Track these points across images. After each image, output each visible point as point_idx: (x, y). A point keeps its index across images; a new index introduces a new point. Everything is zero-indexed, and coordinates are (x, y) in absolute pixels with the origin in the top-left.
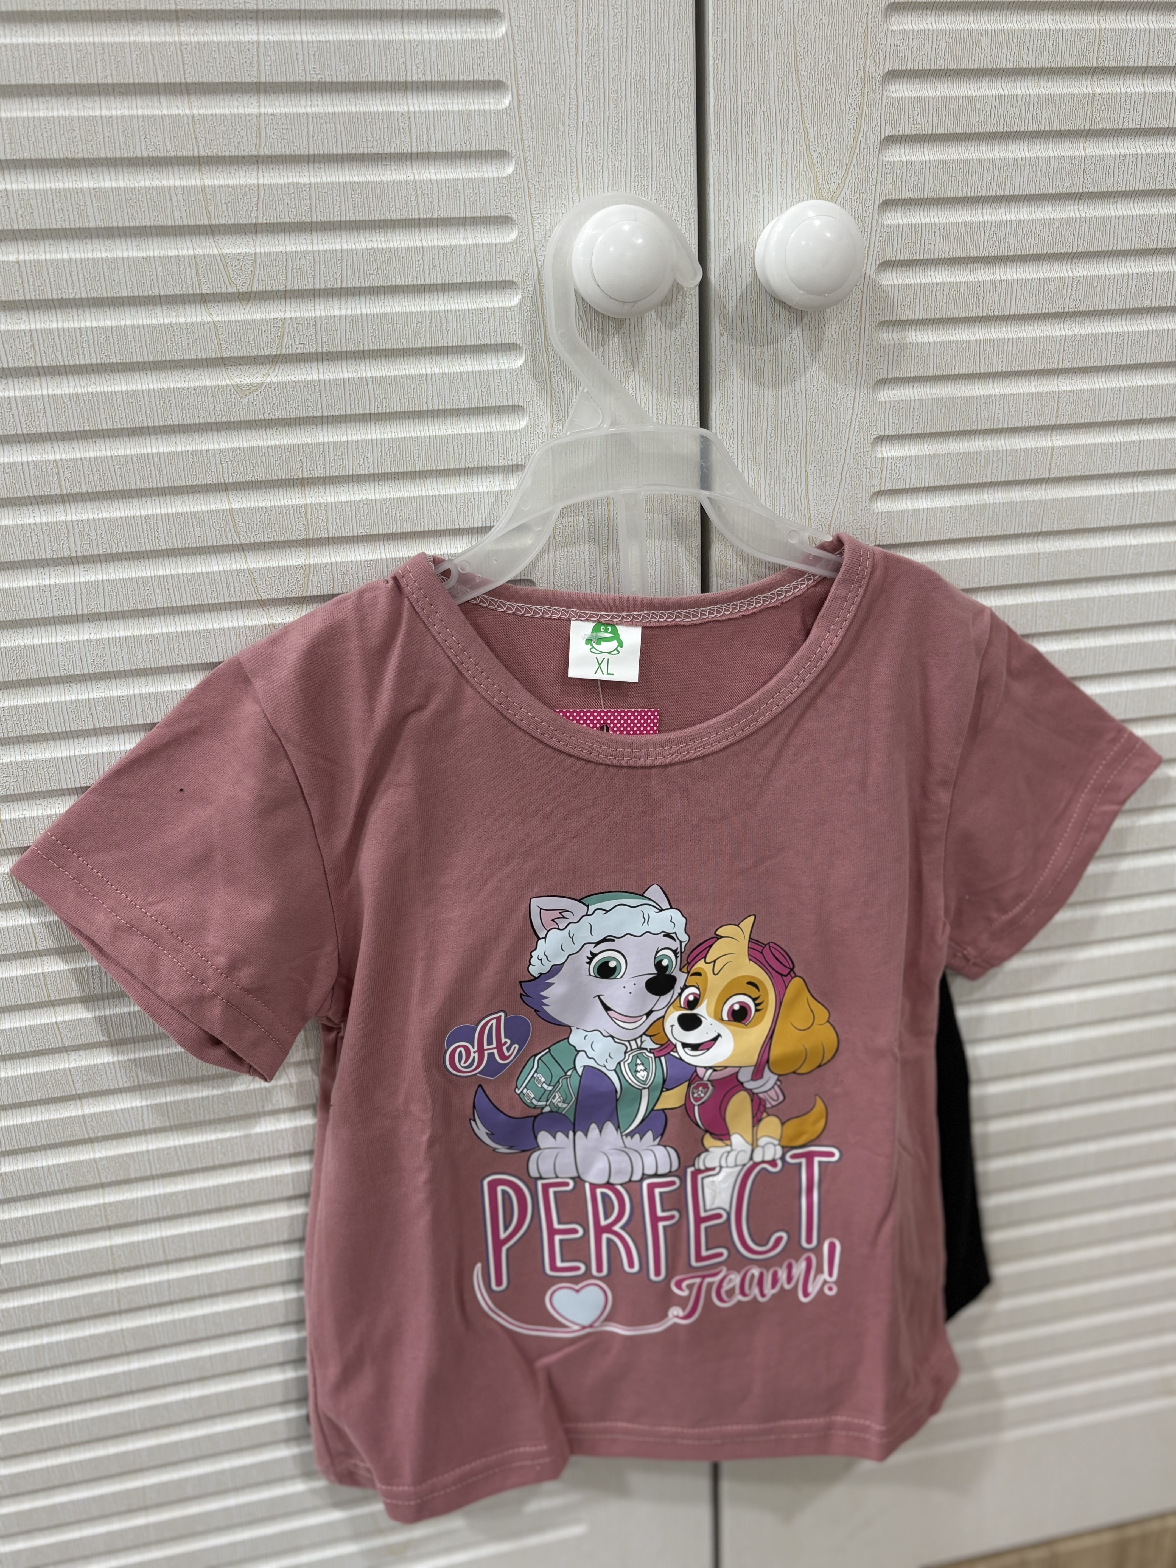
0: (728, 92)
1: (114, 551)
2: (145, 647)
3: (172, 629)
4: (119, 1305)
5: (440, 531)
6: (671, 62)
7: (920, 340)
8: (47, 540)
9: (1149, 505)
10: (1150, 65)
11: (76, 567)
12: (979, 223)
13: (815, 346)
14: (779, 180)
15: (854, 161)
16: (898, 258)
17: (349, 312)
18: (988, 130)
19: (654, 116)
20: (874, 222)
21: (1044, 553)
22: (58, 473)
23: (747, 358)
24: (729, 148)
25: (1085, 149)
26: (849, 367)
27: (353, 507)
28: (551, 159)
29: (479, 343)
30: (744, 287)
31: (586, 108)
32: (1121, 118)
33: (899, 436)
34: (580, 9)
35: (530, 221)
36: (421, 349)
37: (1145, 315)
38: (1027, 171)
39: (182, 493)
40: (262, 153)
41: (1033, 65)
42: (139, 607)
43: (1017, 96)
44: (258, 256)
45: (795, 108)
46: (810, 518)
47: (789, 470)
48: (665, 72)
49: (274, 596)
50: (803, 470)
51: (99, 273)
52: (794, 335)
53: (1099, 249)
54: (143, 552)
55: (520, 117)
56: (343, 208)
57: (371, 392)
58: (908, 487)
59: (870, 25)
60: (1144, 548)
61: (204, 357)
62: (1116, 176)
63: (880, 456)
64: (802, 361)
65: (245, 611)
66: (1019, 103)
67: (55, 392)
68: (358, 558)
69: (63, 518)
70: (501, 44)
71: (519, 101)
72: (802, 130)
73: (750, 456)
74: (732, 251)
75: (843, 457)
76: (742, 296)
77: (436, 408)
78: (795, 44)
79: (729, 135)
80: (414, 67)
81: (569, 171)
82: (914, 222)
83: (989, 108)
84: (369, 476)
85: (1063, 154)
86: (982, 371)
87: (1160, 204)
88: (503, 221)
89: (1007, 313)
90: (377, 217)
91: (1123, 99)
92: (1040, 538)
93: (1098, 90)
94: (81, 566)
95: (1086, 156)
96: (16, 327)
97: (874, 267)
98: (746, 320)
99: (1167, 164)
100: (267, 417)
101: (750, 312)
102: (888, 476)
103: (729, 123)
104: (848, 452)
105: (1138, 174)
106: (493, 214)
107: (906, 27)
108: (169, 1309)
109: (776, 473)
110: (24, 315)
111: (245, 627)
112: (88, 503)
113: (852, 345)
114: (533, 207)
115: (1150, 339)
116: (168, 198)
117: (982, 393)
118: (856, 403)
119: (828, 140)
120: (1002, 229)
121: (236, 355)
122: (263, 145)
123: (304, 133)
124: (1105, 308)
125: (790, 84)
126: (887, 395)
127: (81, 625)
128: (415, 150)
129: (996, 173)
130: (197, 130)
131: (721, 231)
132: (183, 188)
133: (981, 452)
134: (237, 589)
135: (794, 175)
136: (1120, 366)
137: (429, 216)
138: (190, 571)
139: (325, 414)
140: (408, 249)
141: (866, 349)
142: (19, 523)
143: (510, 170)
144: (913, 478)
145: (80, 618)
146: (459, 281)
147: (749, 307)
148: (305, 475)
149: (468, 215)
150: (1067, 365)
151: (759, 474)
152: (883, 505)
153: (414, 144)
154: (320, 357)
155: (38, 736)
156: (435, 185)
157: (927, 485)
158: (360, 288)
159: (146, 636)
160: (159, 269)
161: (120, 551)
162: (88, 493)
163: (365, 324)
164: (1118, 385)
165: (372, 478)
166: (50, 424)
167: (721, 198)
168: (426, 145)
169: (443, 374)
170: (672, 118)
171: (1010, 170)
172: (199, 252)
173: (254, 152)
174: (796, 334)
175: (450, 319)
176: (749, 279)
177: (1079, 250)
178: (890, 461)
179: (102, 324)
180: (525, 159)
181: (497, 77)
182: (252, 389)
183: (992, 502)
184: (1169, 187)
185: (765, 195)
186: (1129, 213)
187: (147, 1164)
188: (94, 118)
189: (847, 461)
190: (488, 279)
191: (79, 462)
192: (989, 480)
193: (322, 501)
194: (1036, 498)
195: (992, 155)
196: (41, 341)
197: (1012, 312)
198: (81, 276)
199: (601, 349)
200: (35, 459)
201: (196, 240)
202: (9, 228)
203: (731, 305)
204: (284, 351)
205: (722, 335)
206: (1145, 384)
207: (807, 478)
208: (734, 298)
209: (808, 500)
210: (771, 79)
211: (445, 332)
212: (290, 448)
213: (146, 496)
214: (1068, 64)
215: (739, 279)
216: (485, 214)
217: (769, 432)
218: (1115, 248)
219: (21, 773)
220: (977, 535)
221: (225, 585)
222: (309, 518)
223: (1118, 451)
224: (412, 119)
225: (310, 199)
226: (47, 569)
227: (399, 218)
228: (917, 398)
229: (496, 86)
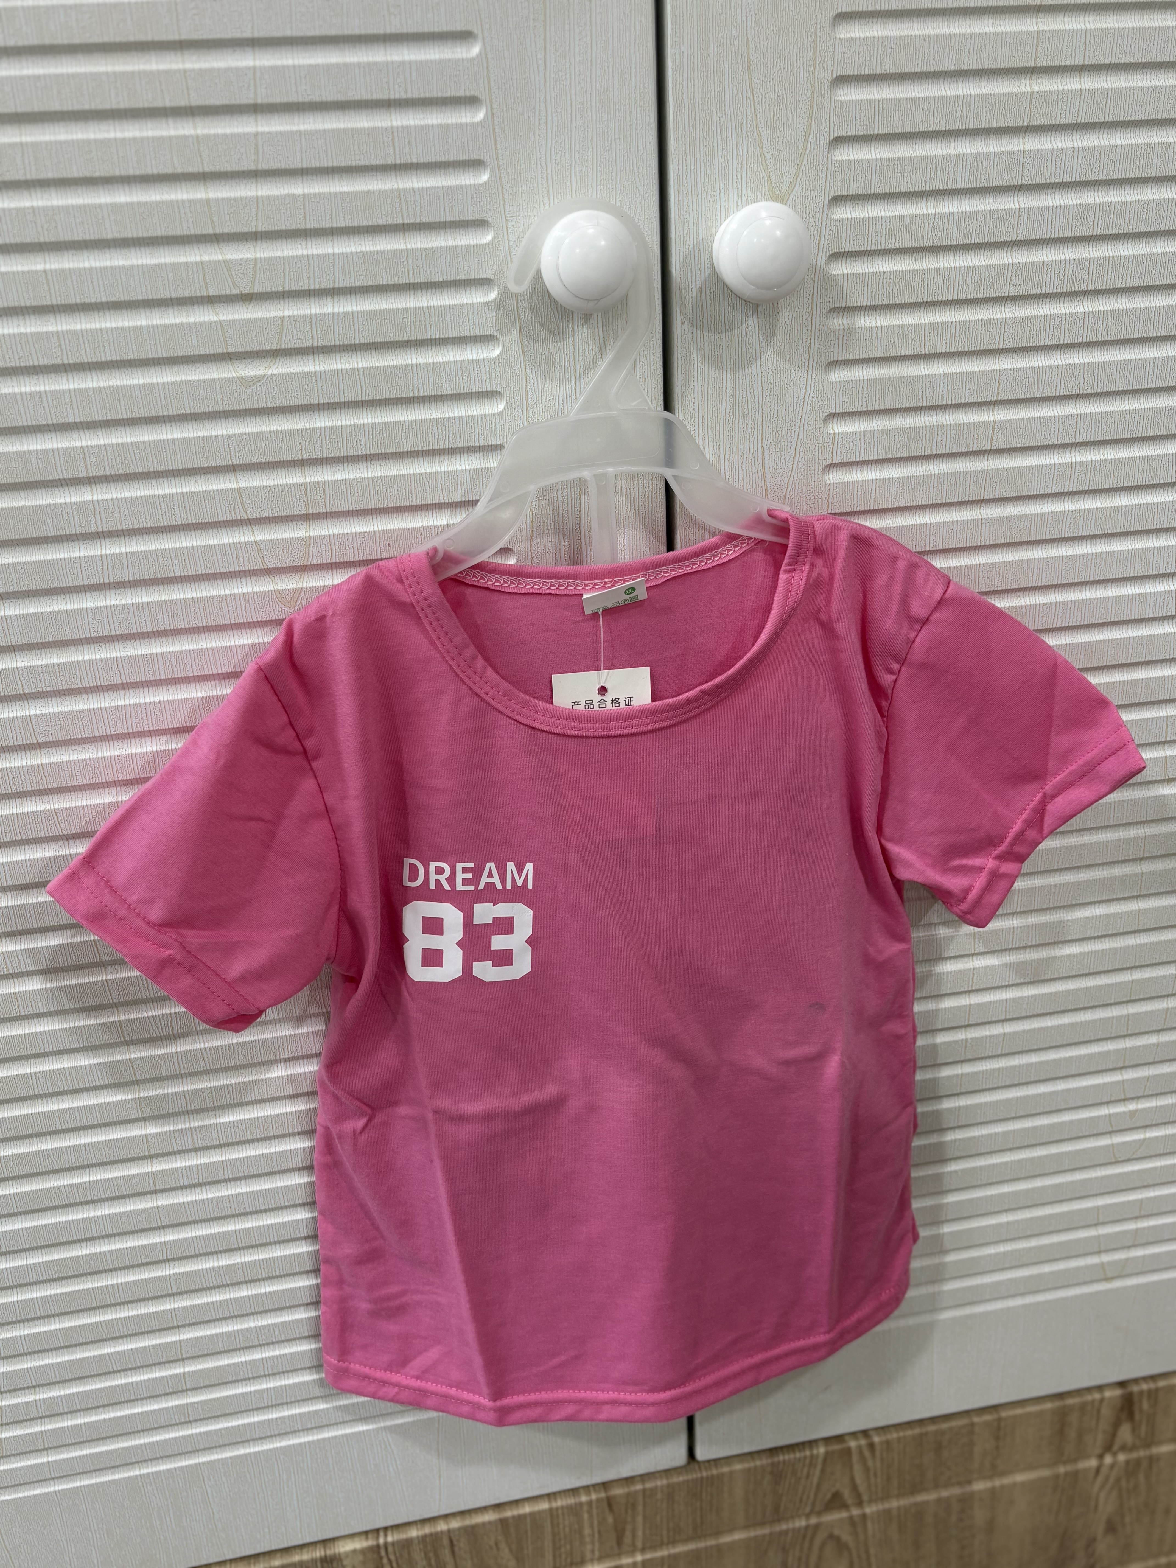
0: (686, 101)
1: (136, 527)
2: (165, 610)
3: (189, 595)
4: (155, 1186)
5: (427, 505)
6: (633, 74)
7: (868, 325)
8: (76, 518)
9: (1087, 473)
10: (1086, 63)
11: (103, 540)
12: (923, 215)
13: (770, 331)
14: (735, 180)
15: (805, 161)
16: (847, 250)
17: (341, 310)
18: (931, 129)
19: (617, 125)
20: (825, 216)
21: (987, 519)
22: (84, 458)
23: (706, 344)
24: (688, 152)
25: (1024, 144)
26: (801, 350)
27: (348, 485)
28: (523, 166)
29: (459, 335)
30: (703, 279)
31: (555, 119)
32: (1059, 114)
33: (849, 413)
34: (548, 28)
35: (504, 224)
36: (407, 342)
37: (1081, 298)
38: (968, 166)
39: (195, 474)
40: (260, 168)
41: (973, 67)
42: (159, 576)
43: (959, 96)
44: (259, 261)
45: (749, 113)
46: (766, 490)
47: (747, 445)
48: (627, 84)
49: (279, 565)
50: (760, 445)
51: (117, 280)
52: (750, 323)
53: (1038, 237)
54: (161, 527)
55: (494, 129)
56: (334, 216)
57: (363, 380)
58: (857, 460)
59: (819, 34)
60: (1082, 513)
61: (212, 352)
62: (1054, 168)
63: (831, 432)
64: (757, 347)
65: (254, 579)
66: (961, 103)
67: (80, 386)
68: (354, 531)
69: (90, 498)
70: (475, 62)
71: (493, 114)
72: (755, 134)
73: (710, 433)
74: (692, 246)
75: (797, 433)
76: (701, 288)
77: (421, 394)
78: (748, 54)
79: (688, 140)
80: (396, 86)
81: (540, 176)
82: (862, 216)
83: (932, 108)
84: (362, 456)
85: (1003, 149)
86: (927, 352)
87: (1096, 194)
88: (480, 224)
89: (950, 298)
90: (365, 223)
91: (1060, 97)
92: (983, 505)
93: (1036, 89)
94: (107, 540)
95: (1024, 151)
96: (45, 329)
97: (824, 258)
98: (705, 310)
99: (1102, 156)
100: (269, 405)
101: (709, 302)
102: (839, 450)
103: (687, 129)
104: (801, 429)
105: (1075, 167)
106: (470, 218)
107: (853, 35)
108: (198, 1190)
109: (735, 449)
110: (51, 318)
111: (254, 593)
112: (112, 485)
113: (805, 330)
114: (507, 209)
115: (1086, 319)
116: (176, 210)
117: (927, 373)
118: (809, 383)
119: (780, 142)
120: (945, 220)
121: (240, 350)
122: (261, 160)
123: (298, 149)
124: (1044, 292)
125: (744, 91)
126: (838, 375)
127: (108, 592)
128: (398, 162)
129: (939, 169)
130: (202, 149)
131: (681, 228)
132: (190, 201)
133: (926, 426)
134: (246, 559)
135: (749, 175)
136: (1058, 345)
137: (412, 221)
138: (204, 543)
139: (321, 402)
140: (394, 252)
141: (817, 334)
142: (52, 502)
143: (485, 177)
144: (862, 451)
145: (107, 586)
146: (441, 279)
147: (708, 297)
148: (304, 457)
149: (448, 219)
150: (1008, 345)
151: (719, 449)
152: (835, 477)
153: (398, 156)
154: (316, 350)
155: (72, 690)
156: (417, 193)
157: (875, 458)
158: (351, 288)
159: (166, 601)
160: (170, 275)
161: (141, 526)
162: (111, 475)
163: (356, 319)
164: (1056, 363)
165: (364, 458)
166: (77, 414)
167: (681, 198)
168: (408, 157)
169: (427, 364)
170: (634, 126)
171: (953, 165)
172: (206, 258)
173: (253, 168)
174: (752, 321)
175: (433, 314)
176: (708, 272)
177: (1019, 238)
178: (841, 436)
179: (120, 325)
180: (499, 167)
181: (472, 93)
182: (255, 380)
183: (936, 472)
184: (1104, 178)
185: (722, 195)
186: (1066, 203)
187: (176, 1064)
188: (109, 140)
189: (801, 437)
190: (467, 277)
191: (103, 448)
192: (934, 453)
193: (320, 479)
194: (979, 469)
195: (935, 153)
196: (67, 341)
197: (955, 298)
198: (101, 282)
199: (571, 339)
200: (64, 446)
201: (202, 247)
202: (36, 240)
203: (690, 296)
204: (283, 346)
205: (683, 323)
206: (1082, 361)
207: (763, 452)
208: (694, 290)
209: (764, 473)
210: (727, 87)
211: (428, 326)
212: (290, 433)
213: (163, 477)
214: (1006, 65)
215: (698, 272)
216: (462, 218)
217: (728, 411)
218: (1052, 236)
219: (58, 723)
220: (923, 503)
221: (234, 556)
222: (309, 494)
223: (1057, 424)
224: (395, 134)
225: (304, 208)
226: (76, 543)
227: (384, 223)
228: (866, 378)
229: (472, 101)
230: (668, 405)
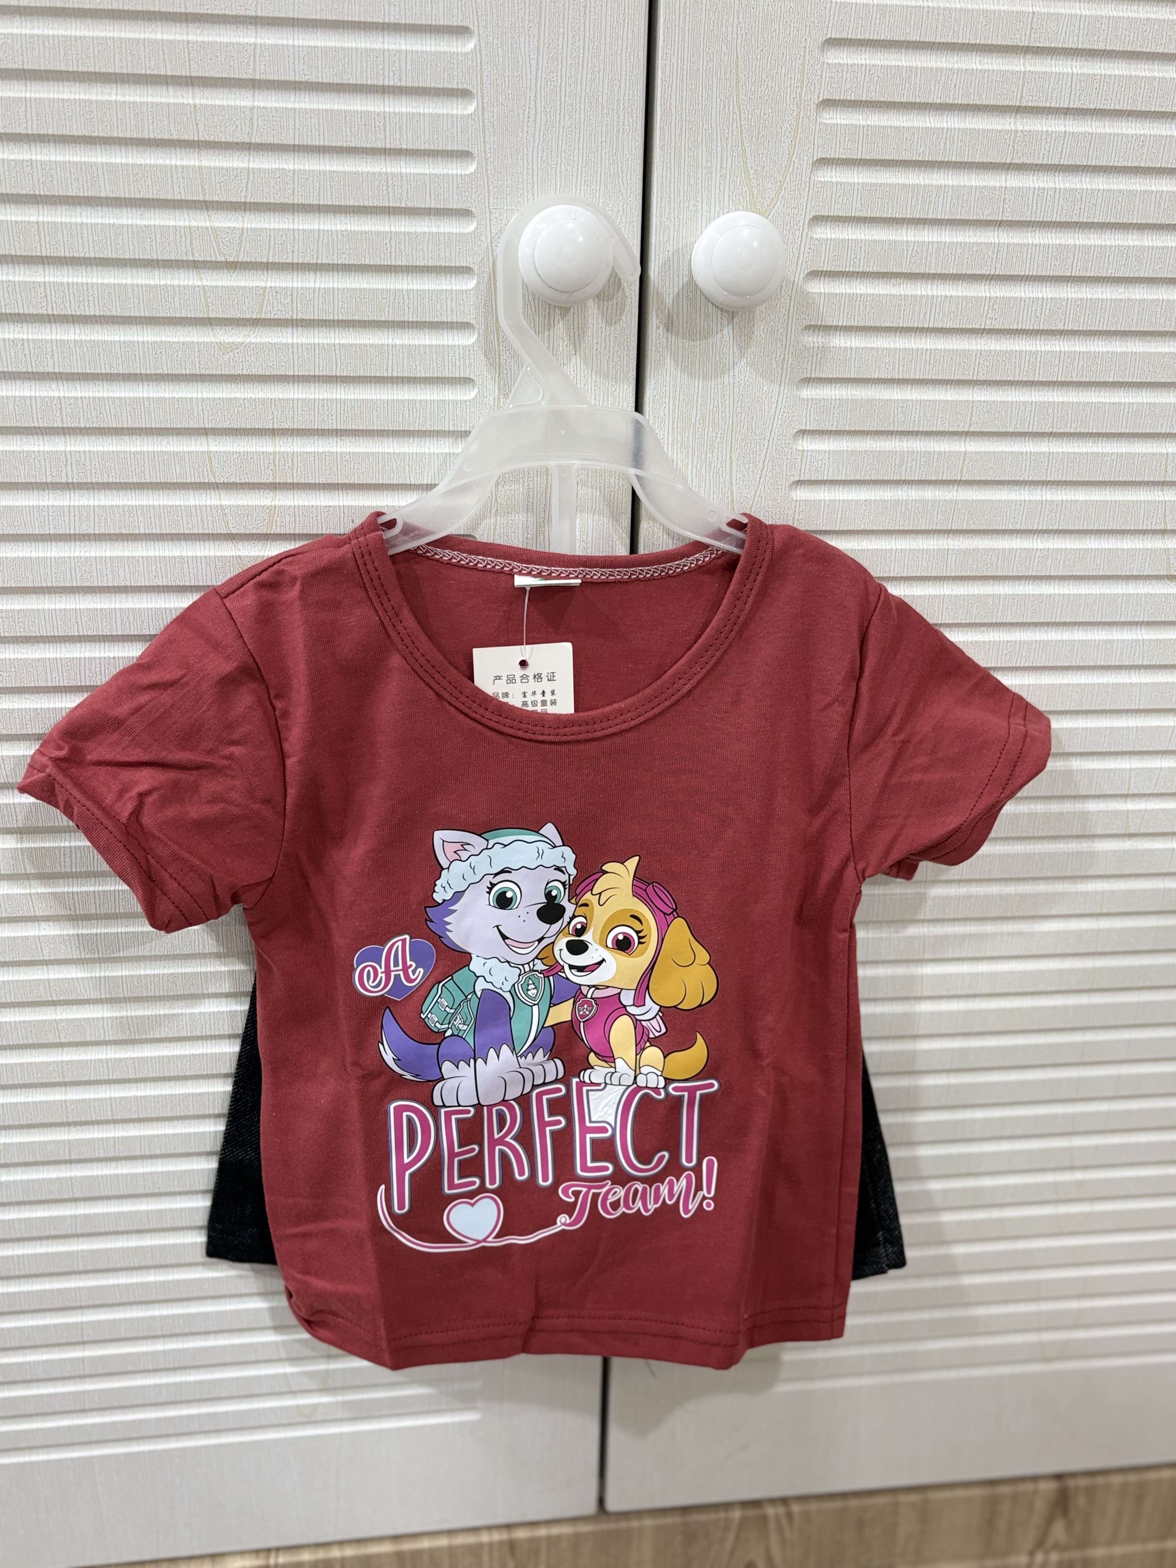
0: (673, 111)
1: (105, 481)
2: (127, 566)
3: (151, 553)
4: (70, 1155)
5: (393, 485)
6: (623, 81)
7: (842, 345)
8: (48, 466)
9: (1056, 513)
10: (1071, 106)
11: (72, 492)
12: (902, 242)
13: (744, 343)
14: (718, 192)
15: (788, 179)
16: (825, 269)
17: (323, 285)
18: (914, 159)
19: (604, 128)
20: (804, 235)
21: (953, 550)
22: (61, 409)
23: (681, 350)
24: (672, 161)
25: (1006, 181)
26: (775, 365)
27: (316, 458)
28: (510, 161)
29: (436, 320)
30: (681, 285)
31: (544, 117)
32: (1042, 154)
33: (819, 431)
34: (542, 30)
35: (488, 215)
36: (385, 322)
37: (1058, 337)
38: (949, 198)
39: (168, 434)
40: (253, 141)
41: (959, 101)
42: (124, 532)
43: (943, 129)
44: (245, 231)
45: (735, 128)
46: (732, 501)
47: (715, 454)
48: (616, 89)
49: (242, 531)
50: (728, 456)
51: (106, 237)
52: (725, 332)
53: (1016, 273)
54: (130, 484)
55: (484, 122)
56: (322, 192)
57: (338, 357)
58: (825, 478)
59: (807, 58)
60: (1051, 552)
61: (193, 316)
62: (1035, 207)
63: (801, 448)
64: (731, 357)
65: (217, 543)
66: (944, 136)
67: (62, 338)
68: (319, 504)
69: (63, 449)
70: (470, 57)
71: (483, 108)
72: (740, 149)
73: (679, 439)
74: (671, 252)
75: (766, 447)
76: (678, 294)
77: (395, 375)
78: (737, 70)
79: (673, 149)
80: (391, 73)
81: (525, 172)
82: (841, 237)
83: (916, 138)
84: (332, 431)
85: (984, 184)
86: (901, 377)
87: (1076, 235)
88: (465, 213)
89: (926, 326)
90: (352, 203)
91: (1044, 137)
92: (950, 535)
93: (1020, 128)
94: (77, 492)
95: (1006, 188)
96: (33, 279)
97: (802, 275)
98: (681, 316)
99: (1084, 199)
100: (245, 372)
101: (685, 309)
102: (808, 467)
103: (673, 138)
104: (771, 443)
105: (1056, 207)
106: (455, 207)
107: (841, 61)
108: (114, 1164)
109: (703, 456)
110: (40, 269)
111: (215, 557)
112: (86, 437)
113: (779, 345)
114: (491, 203)
115: (1062, 359)
116: (169, 175)
117: (900, 398)
118: (781, 398)
119: (764, 159)
120: (924, 249)
121: (221, 316)
122: (255, 134)
123: (291, 126)
124: (1020, 328)
125: (731, 107)
126: (809, 393)
127: (73, 543)
128: (388, 146)
129: (920, 198)
130: (198, 118)
131: (662, 234)
132: (183, 167)
133: (896, 451)
134: (210, 522)
135: (732, 188)
136: (1033, 382)
137: (398, 205)
138: (170, 503)
139: (296, 374)
140: (378, 233)
141: (791, 349)
142: (25, 449)
143: (472, 168)
144: (831, 470)
145: (73, 537)
146: (422, 264)
147: (685, 304)
148: (276, 427)
149: (433, 206)
150: (981, 377)
151: (687, 456)
152: (802, 494)
153: (388, 141)
154: (295, 323)
155: (31, 637)
156: (404, 178)
157: (843, 478)
158: (333, 264)
159: (128, 557)
160: (159, 237)
161: (110, 481)
162: (85, 428)
163: (336, 296)
164: (1030, 400)
165: (334, 433)
166: (56, 364)
167: (663, 205)
168: (398, 142)
169: (403, 346)
170: (621, 131)
171: (934, 195)
172: (194, 224)
173: (247, 140)
174: (727, 331)
175: (411, 297)
176: (686, 279)
177: (997, 273)
178: (810, 454)
179: (106, 281)
180: (486, 160)
181: (465, 86)
182: (234, 347)
183: (905, 498)
184: (1085, 220)
185: (704, 204)
186: (1046, 242)
187: (101, 1029)
188: (110, 102)
189: (769, 451)
190: (448, 264)
191: (80, 400)
192: (903, 478)
193: (289, 450)
194: (948, 498)
195: (917, 182)
196: (53, 292)
197: (931, 326)
198: (90, 238)
199: (547, 333)
200: (42, 395)
201: (192, 213)
202: (32, 193)
203: (669, 301)
204: (263, 316)
205: (658, 328)
206: (1056, 400)
207: (731, 463)
208: (671, 296)
209: (732, 484)
210: (714, 101)
211: (406, 308)
212: (263, 401)
213: (136, 434)
214: (992, 102)
215: (676, 279)
216: (447, 207)
217: (698, 419)
218: (1031, 273)
219: (13, 669)
220: (890, 528)
221: (199, 518)
222: (277, 464)
223: (1028, 459)
224: (387, 119)
225: (293, 183)
226: (46, 492)
227: (371, 205)
228: (838, 397)
229: (464, 94)
230: (639, 407)
